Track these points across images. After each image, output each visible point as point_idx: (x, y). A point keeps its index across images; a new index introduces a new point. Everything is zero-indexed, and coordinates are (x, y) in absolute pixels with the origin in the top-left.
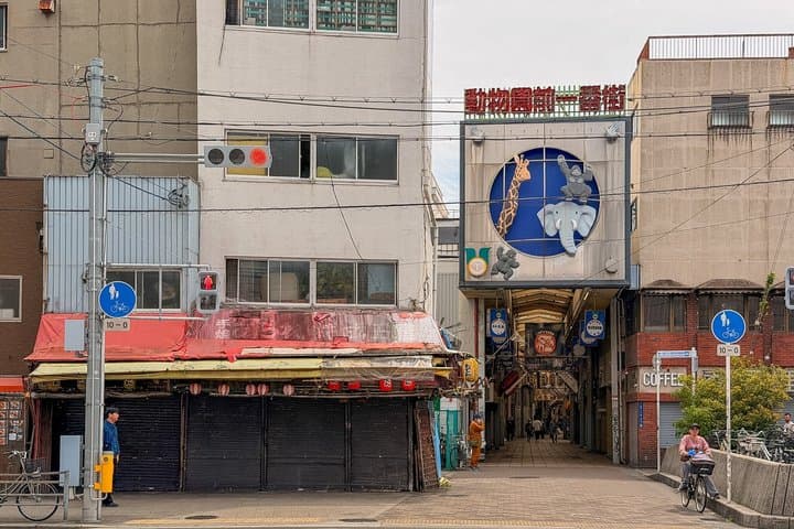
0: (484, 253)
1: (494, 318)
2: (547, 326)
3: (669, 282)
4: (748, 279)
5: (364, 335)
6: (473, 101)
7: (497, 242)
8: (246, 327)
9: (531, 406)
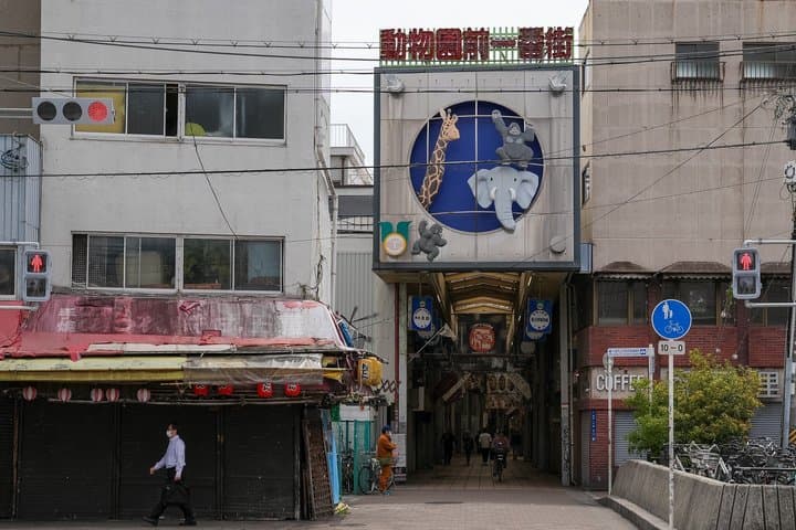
0: (403, 229)
1: (416, 308)
2: (485, 318)
3: (627, 264)
4: (720, 262)
5: (241, 329)
6: (391, 43)
7: (419, 215)
8: (95, 317)
9: (481, 416)
